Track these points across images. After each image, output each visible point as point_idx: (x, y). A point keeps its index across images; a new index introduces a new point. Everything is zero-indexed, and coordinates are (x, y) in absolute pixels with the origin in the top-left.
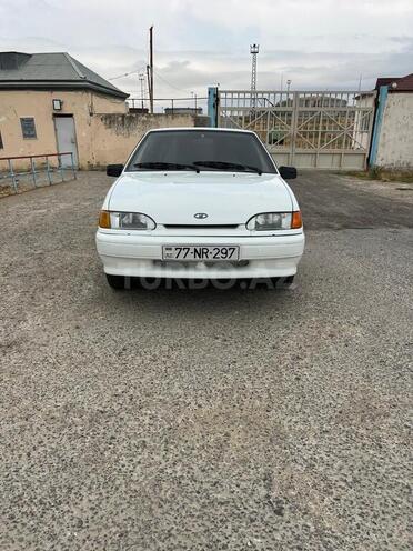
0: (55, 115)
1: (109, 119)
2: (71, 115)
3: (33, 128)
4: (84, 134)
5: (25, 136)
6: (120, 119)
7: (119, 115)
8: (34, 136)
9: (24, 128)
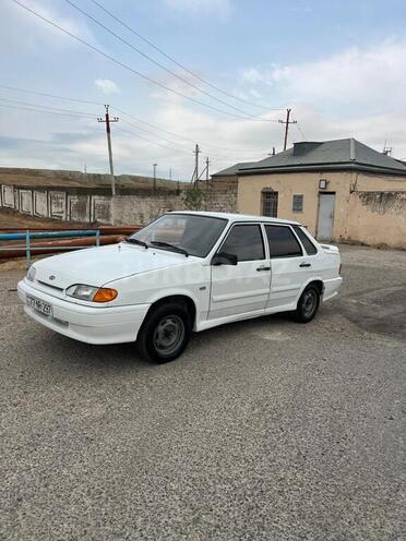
0: (321, 193)
1: (368, 197)
2: (334, 193)
3: (301, 204)
4: (342, 210)
5: (294, 210)
6: (378, 196)
7: (377, 192)
8: (301, 210)
9: (294, 203)
